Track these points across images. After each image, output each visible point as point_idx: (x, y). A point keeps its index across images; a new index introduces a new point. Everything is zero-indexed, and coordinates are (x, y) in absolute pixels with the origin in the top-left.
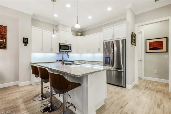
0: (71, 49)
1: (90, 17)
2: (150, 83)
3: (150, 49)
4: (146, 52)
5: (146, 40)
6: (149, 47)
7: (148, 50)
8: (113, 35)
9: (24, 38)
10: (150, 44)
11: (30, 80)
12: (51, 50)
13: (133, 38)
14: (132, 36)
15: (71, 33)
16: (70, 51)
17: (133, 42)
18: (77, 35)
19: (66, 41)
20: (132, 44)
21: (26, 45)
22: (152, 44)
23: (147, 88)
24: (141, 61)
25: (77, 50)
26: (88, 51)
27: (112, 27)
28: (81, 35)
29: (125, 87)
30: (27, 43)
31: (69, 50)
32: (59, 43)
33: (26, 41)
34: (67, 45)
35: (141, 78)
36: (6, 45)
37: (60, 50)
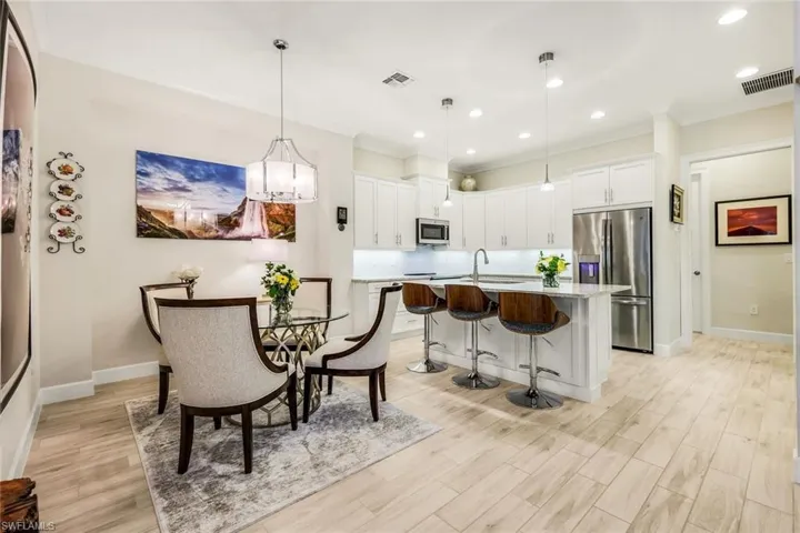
0: (448, 238)
1: (524, 135)
2: (733, 344)
3: (730, 234)
4: (717, 244)
5: (716, 204)
6: (729, 227)
7: (724, 238)
8: (609, 194)
9: (339, 208)
10: (732, 217)
12: (398, 242)
13: (676, 202)
14: (672, 194)
15: (449, 184)
16: (446, 242)
17: (675, 214)
18: (461, 189)
19: (436, 211)
20: (672, 220)
21: (342, 229)
22: (738, 217)
23: (722, 355)
24: (697, 273)
25: (464, 240)
26: (504, 243)
27: (605, 169)
28: (475, 189)
29: (652, 353)
30: (345, 221)
31: (443, 239)
32: (417, 220)
33: (343, 217)
34: (436, 223)
35: (700, 333)
36: (294, 228)
37: (421, 241)
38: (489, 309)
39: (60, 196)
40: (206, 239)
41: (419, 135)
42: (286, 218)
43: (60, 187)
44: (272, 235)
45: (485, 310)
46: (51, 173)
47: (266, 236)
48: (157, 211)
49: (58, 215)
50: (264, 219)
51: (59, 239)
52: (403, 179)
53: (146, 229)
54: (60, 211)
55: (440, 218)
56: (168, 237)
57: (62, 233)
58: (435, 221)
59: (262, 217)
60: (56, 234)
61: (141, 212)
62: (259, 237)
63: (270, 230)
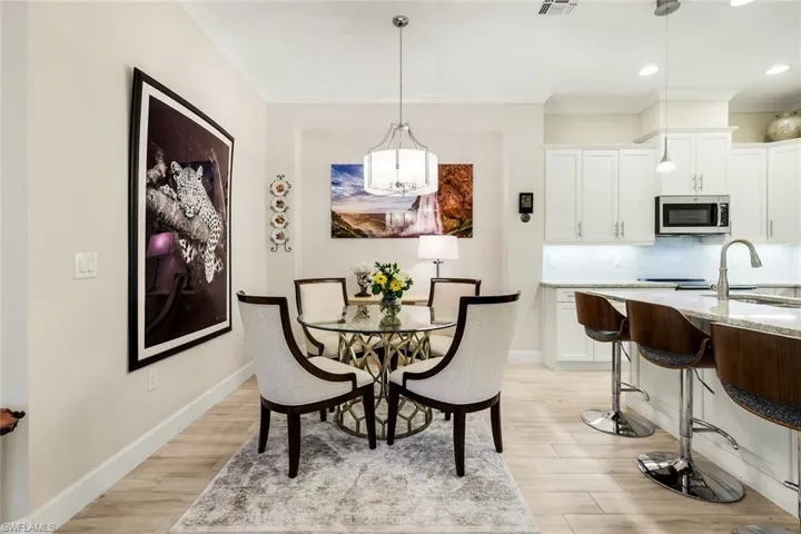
0: (726, 223)
9: (521, 195)
11: (540, 347)
12: (619, 233)
15: (729, 136)
16: (723, 230)
18: (767, 138)
19: (697, 181)
21: (526, 220)
30: (530, 210)
31: (715, 225)
32: (657, 199)
33: (527, 205)
34: (698, 202)
36: (471, 223)
37: (663, 230)
38: (701, 352)
39: (277, 209)
40: (384, 237)
41: (649, 70)
42: (462, 212)
43: (278, 202)
44: (446, 232)
45: (695, 352)
46: (272, 192)
47: (440, 232)
48: (345, 215)
49: (276, 223)
50: (439, 215)
51: (276, 241)
52: (636, 142)
53: (338, 230)
54: (277, 220)
55: (705, 192)
56: (354, 237)
57: (279, 237)
58: (696, 197)
59: (436, 213)
60: (274, 237)
61: (335, 217)
62: (433, 234)
63: (444, 226)
